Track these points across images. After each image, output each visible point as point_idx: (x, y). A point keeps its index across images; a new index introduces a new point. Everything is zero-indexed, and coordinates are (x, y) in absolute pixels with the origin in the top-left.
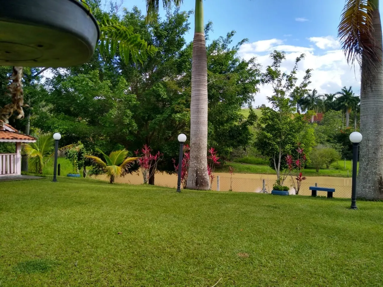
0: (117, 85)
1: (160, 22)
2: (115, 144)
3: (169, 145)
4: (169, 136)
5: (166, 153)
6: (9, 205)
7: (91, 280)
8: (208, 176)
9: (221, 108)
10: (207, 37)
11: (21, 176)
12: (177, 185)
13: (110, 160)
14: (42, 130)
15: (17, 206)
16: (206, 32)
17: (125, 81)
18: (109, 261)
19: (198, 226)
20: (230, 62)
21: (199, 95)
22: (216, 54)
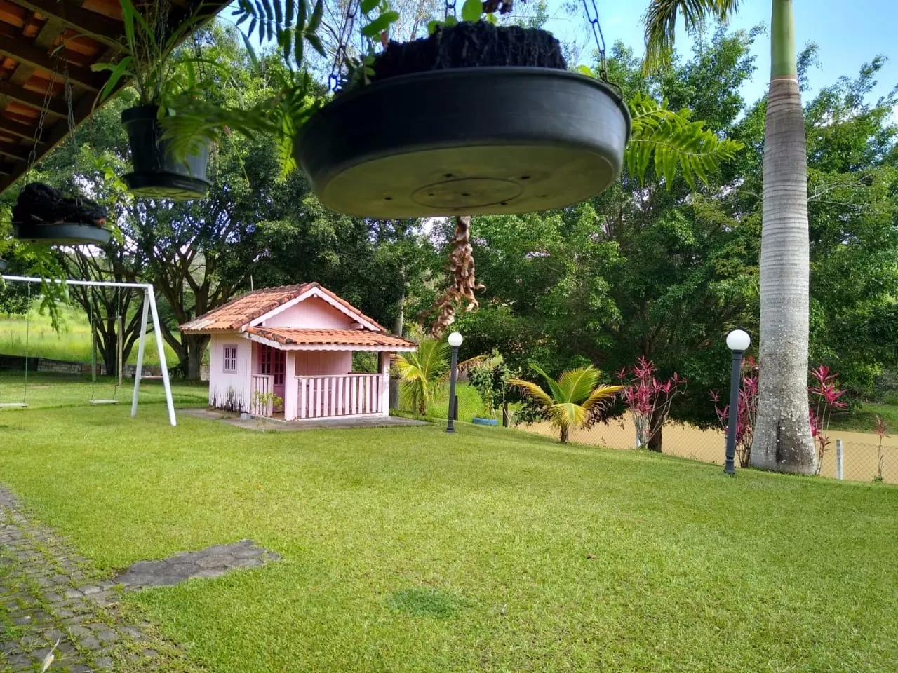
0: (575, 223)
1: (678, 65)
2: (571, 355)
3: (700, 358)
4: (700, 336)
5: (693, 378)
6: (372, 475)
7: (536, 650)
8: (811, 438)
9: (847, 260)
10: (804, 83)
11: (390, 418)
12: (725, 458)
13: (562, 392)
14: (425, 327)
15: (386, 476)
16: (800, 72)
17: (594, 213)
18: (572, 616)
19: (787, 564)
20: (871, 139)
21: (783, 230)
22: (831, 122)
